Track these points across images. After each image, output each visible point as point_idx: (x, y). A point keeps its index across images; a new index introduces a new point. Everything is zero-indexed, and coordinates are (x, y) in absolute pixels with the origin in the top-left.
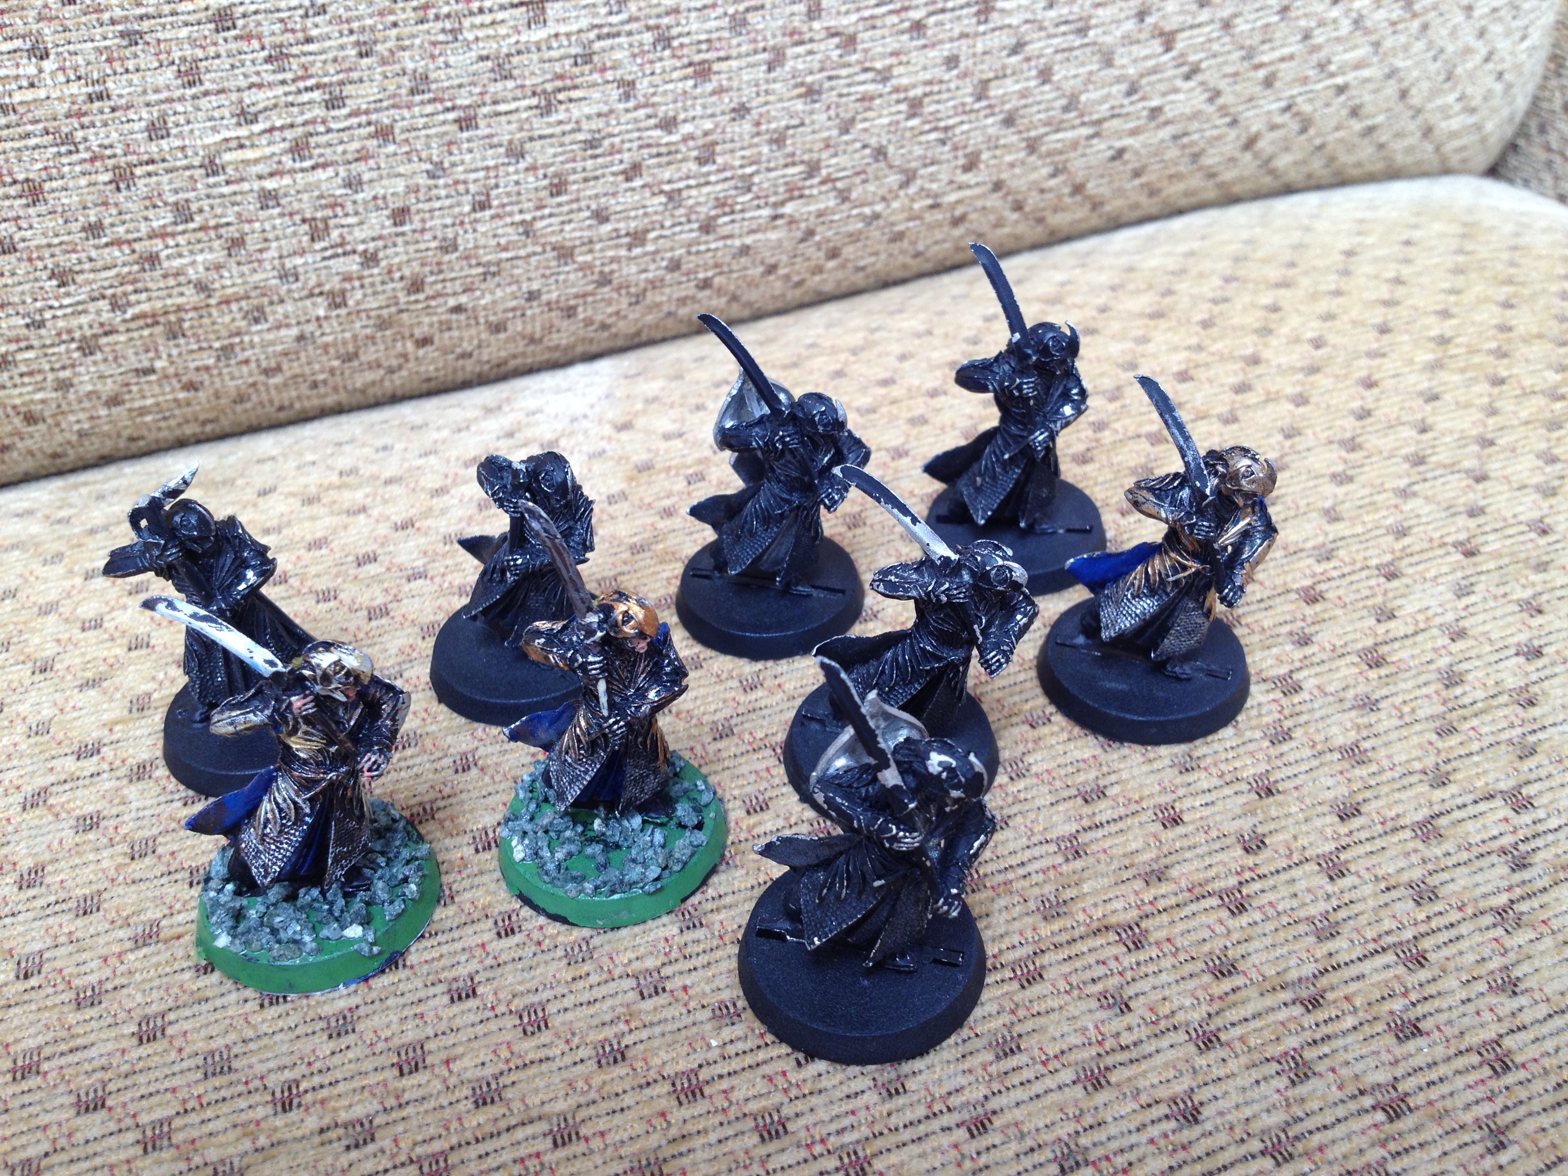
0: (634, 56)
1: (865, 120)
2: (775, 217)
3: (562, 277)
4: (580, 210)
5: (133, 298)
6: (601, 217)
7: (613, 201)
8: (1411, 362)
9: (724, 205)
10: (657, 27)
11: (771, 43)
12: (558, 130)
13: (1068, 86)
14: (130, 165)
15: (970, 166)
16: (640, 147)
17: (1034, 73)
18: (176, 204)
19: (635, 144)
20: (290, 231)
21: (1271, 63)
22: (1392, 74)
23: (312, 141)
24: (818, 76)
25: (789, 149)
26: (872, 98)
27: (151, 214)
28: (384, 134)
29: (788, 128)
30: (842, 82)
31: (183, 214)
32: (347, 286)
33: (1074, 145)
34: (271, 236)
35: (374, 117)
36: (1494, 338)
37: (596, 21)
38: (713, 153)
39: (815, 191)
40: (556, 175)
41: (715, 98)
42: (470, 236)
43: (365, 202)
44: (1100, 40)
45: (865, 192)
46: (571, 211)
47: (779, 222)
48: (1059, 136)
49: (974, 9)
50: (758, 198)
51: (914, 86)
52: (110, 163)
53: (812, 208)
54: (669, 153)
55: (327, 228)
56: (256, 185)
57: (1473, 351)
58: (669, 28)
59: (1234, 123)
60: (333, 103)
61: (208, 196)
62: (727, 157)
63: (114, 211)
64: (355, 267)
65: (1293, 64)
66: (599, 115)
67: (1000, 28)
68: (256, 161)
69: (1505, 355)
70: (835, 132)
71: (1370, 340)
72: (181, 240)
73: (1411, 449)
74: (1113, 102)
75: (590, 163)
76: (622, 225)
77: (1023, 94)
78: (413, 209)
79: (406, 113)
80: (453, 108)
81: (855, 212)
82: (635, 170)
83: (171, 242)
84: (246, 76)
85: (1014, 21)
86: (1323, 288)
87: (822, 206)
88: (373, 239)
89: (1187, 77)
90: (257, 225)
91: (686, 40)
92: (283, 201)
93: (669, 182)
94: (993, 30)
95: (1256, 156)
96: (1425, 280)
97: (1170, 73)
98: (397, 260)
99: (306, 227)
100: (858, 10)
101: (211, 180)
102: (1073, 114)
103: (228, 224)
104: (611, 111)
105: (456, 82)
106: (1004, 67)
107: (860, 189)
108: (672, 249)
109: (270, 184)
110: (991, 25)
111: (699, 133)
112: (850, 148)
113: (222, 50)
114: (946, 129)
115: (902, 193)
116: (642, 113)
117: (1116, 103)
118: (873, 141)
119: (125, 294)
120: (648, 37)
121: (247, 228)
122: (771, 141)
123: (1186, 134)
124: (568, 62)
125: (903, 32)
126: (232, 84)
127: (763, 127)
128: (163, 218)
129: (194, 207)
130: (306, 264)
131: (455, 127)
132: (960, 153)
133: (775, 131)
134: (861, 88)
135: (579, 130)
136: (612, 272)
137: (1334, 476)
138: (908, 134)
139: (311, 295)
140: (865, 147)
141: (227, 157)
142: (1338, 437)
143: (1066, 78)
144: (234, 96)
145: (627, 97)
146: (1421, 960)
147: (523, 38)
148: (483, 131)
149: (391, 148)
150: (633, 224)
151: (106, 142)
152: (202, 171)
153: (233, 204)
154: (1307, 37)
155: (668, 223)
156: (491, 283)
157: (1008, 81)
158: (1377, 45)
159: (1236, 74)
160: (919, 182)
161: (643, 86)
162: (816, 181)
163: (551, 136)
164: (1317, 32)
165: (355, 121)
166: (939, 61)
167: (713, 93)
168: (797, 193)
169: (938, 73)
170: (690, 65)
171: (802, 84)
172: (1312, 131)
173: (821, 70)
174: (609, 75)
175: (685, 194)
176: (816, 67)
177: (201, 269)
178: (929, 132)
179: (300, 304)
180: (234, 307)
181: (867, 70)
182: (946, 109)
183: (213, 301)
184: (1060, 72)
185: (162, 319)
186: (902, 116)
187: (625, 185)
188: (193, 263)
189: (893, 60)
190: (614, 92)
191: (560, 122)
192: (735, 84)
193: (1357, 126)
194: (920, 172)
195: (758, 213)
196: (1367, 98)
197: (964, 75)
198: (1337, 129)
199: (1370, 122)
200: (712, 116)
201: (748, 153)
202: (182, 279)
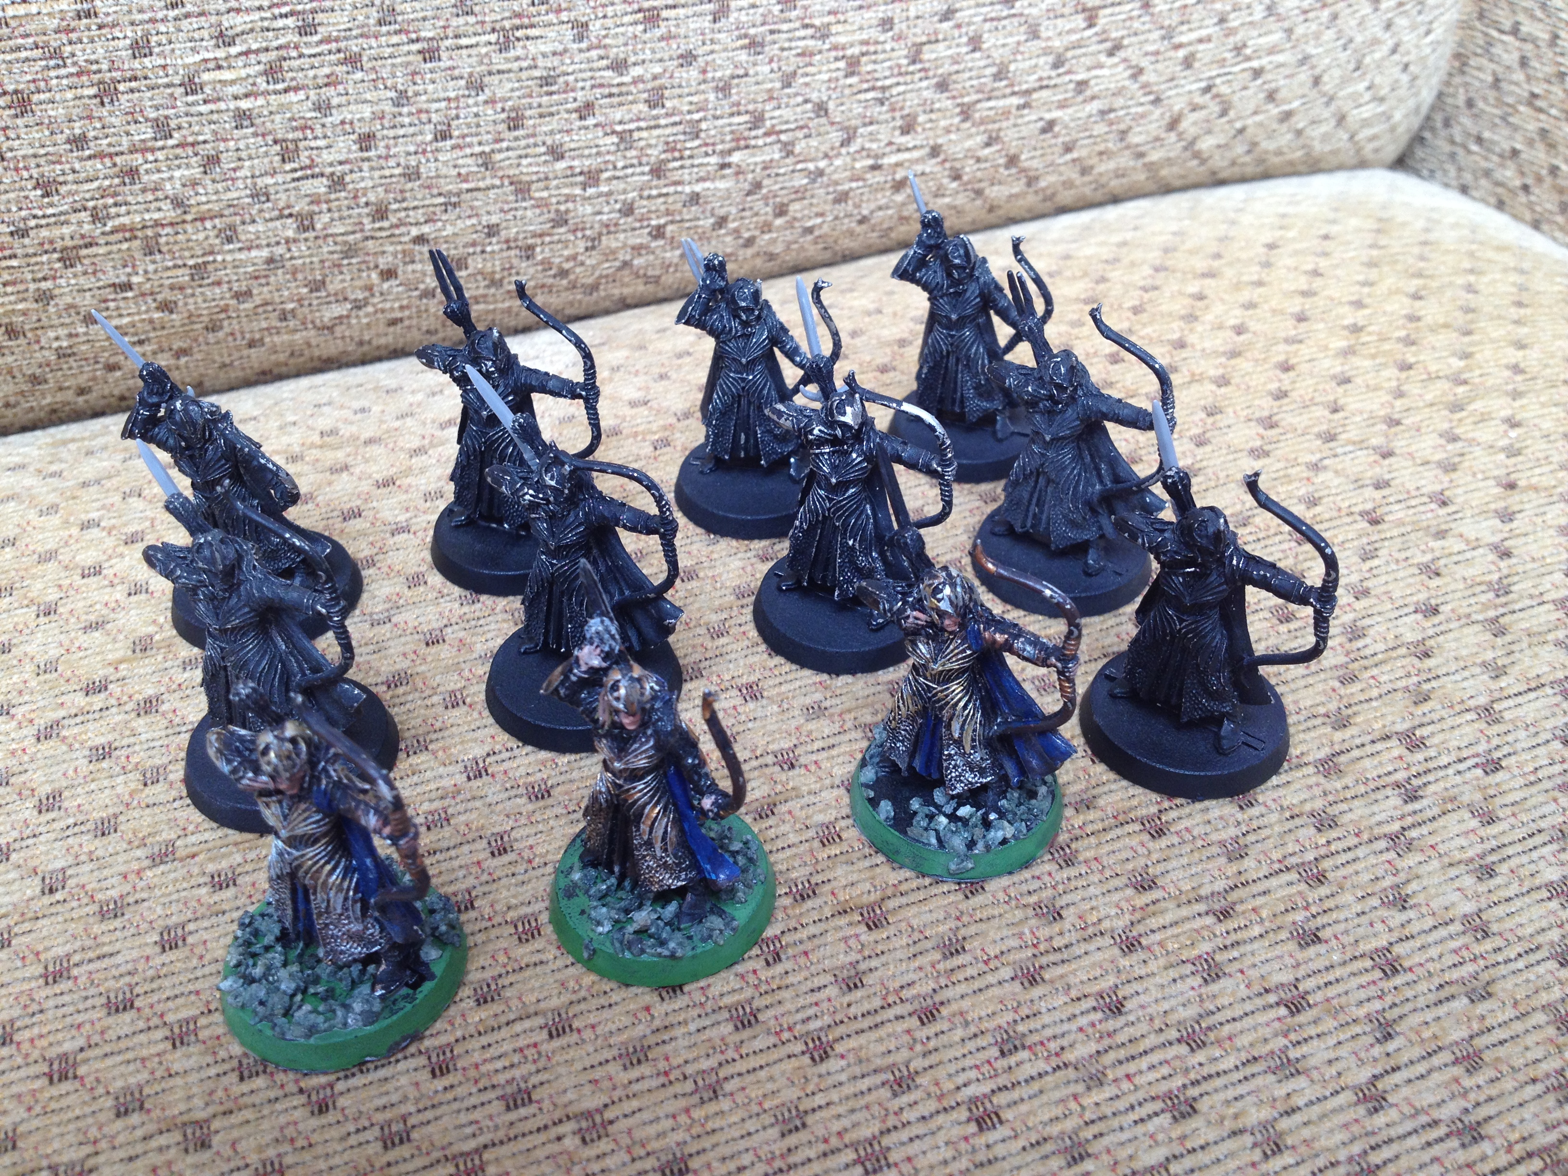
1: (806, 75)
2: (723, 166)
3: (519, 213)
4: (536, 145)
5: (113, 211)
6: (556, 153)
7: (567, 139)
8: (1326, 348)
9: (674, 150)
12: (516, 65)
13: (996, 54)
14: (115, 81)
15: (907, 130)
16: (593, 87)
17: (965, 39)
18: (156, 120)
19: (589, 84)
20: (262, 150)
21: (1190, 44)
22: (1304, 60)
23: (285, 65)
24: (761, 29)
25: (735, 98)
26: (812, 54)
27: (132, 129)
28: (353, 61)
29: (733, 77)
30: (784, 36)
31: (163, 129)
32: (316, 208)
33: (1006, 113)
34: (244, 155)
35: (342, 45)
36: (1404, 327)
38: (662, 97)
39: (760, 142)
40: (513, 109)
41: (663, 44)
42: (432, 165)
43: (334, 126)
44: (1028, 11)
45: (809, 147)
46: (528, 146)
47: (727, 171)
48: (992, 104)
50: (706, 145)
51: (852, 45)
52: (95, 78)
53: (758, 159)
54: (620, 94)
55: (297, 149)
56: (232, 105)
57: (1383, 339)
59: (1157, 101)
60: (306, 29)
61: (187, 114)
62: (676, 102)
63: (98, 125)
64: (323, 190)
65: (1211, 45)
66: (554, 54)
68: (233, 81)
69: (1413, 343)
70: (778, 85)
71: (1288, 328)
72: (160, 155)
73: (1324, 427)
74: (1041, 74)
75: (545, 100)
76: (576, 163)
77: (955, 60)
78: (379, 135)
79: (373, 42)
80: (418, 40)
81: (799, 167)
82: (588, 109)
83: (150, 157)
86: (1245, 278)
87: (767, 157)
88: (341, 163)
89: (1111, 53)
90: (232, 144)
92: (258, 121)
93: (621, 123)
95: (1180, 135)
96: (1339, 272)
97: (1094, 48)
98: (362, 185)
99: (278, 148)
101: (190, 99)
102: (1003, 83)
103: (205, 142)
104: (566, 50)
105: (420, 15)
106: (936, 33)
107: (803, 143)
108: (625, 192)
109: (245, 104)
111: (648, 76)
112: (792, 102)
114: (884, 89)
115: (844, 151)
116: (594, 53)
117: (1045, 74)
118: (814, 96)
119: (106, 207)
121: (222, 146)
122: (717, 89)
123: (1111, 110)
124: (526, 2)
127: (710, 75)
128: (144, 133)
129: (173, 124)
130: (277, 184)
131: (420, 57)
132: (898, 114)
133: (721, 78)
134: (801, 43)
135: (535, 67)
136: (567, 211)
137: (1252, 451)
138: (847, 91)
139: (281, 217)
140: (806, 101)
141: (206, 77)
142: (1257, 415)
143: (995, 46)
144: (214, 19)
145: (580, 37)
146: (1320, 879)
148: (445, 63)
149: (359, 75)
150: (587, 162)
151: (92, 58)
152: (182, 90)
153: (210, 123)
154: (1222, 20)
155: (620, 164)
156: (452, 215)
157: (941, 46)
158: (1289, 31)
159: (1157, 53)
160: (859, 140)
161: (595, 28)
162: (760, 132)
163: (509, 71)
164: (1232, 16)
165: (324, 47)
166: (875, 22)
167: (662, 39)
168: (742, 143)
169: (874, 33)
170: (640, 10)
171: (746, 36)
172: (1232, 114)
173: (763, 24)
174: (564, 16)
175: (636, 135)
176: (759, 20)
177: (178, 185)
178: (867, 90)
179: (271, 225)
180: (208, 224)
181: (806, 26)
182: (882, 70)
183: (189, 217)
184: (989, 40)
185: (139, 234)
186: (841, 74)
187: (578, 123)
188: (171, 178)
189: (831, 19)
190: (569, 34)
191: (518, 59)
192: (682, 31)
193: (1274, 111)
194: (861, 130)
195: (706, 160)
196: (1282, 82)
197: (899, 38)
198: (1255, 113)
199: (1286, 107)
200: (661, 60)
201: (695, 99)
202: (160, 194)
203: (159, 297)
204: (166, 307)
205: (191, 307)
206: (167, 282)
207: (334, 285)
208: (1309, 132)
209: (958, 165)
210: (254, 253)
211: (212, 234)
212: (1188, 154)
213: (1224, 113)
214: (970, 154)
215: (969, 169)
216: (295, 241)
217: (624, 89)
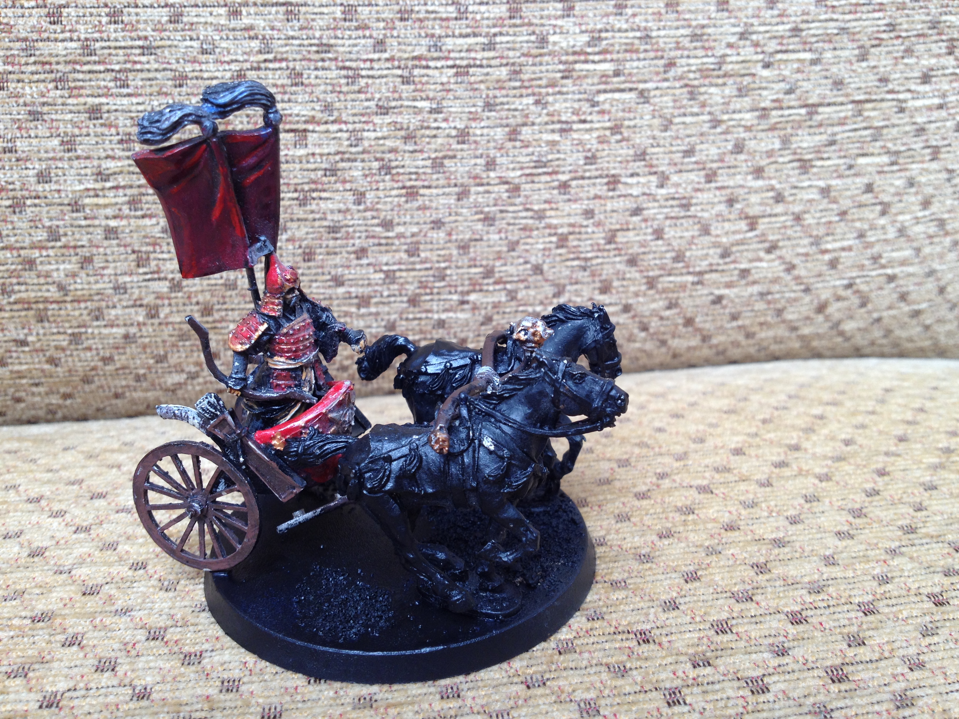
0: (366, 176)
1: (527, 244)
2: (463, 302)
4: (323, 274)
5: (16, 288)
6: (338, 281)
7: (347, 272)
9: (426, 287)
10: (382, 160)
11: (460, 181)
12: (311, 216)
13: (675, 243)
14: (24, 198)
15: (605, 290)
16: (367, 237)
17: (650, 230)
18: (50, 227)
19: (364, 235)
20: (122, 257)
21: (834, 251)
22: (931, 273)
23: (145, 200)
24: (494, 209)
25: (472, 255)
26: (531, 230)
27: (32, 232)
29: (471, 240)
30: (510, 215)
31: (54, 235)
32: (160, 302)
33: (683, 287)
34: (110, 258)
37: (342, 149)
38: (418, 249)
39: (491, 288)
40: (307, 247)
41: (420, 212)
44: (699, 214)
45: (528, 295)
46: (316, 274)
47: (466, 306)
48: (671, 279)
49: (605, 180)
50: (450, 286)
51: (562, 226)
52: (11, 194)
53: (490, 300)
54: (387, 244)
55: (148, 259)
56: (104, 223)
58: (390, 161)
59: (807, 290)
61: (72, 226)
62: (428, 254)
63: (10, 227)
64: (165, 290)
65: (851, 254)
66: (340, 211)
67: (625, 196)
68: (106, 206)
70: (505, 249)
72: (51, 252)
74: (710, 260)
75: (331, 243)
76: (353, 289)
77: (643, 244)
81: (521, 308)
82: (361, 253)
83: (44, 253)
84: (105, 150)
85: (635, 192)
87: (496, 299)
89: (769, 251)
90: (101, 250)
91: (401, 171)
92: (120, 236)
93: (387, 264)
94: (619, 196)
95: (827, 318)
97: (755, 246)
98: (194, 289)
99: (134, 256)
100: (522, 168)
101: (75, 215)
102: (681, 265)
103: (83, 246)
104: (348, 210)
106: (627, 223)
107: (524, 292)
108: (389, 314)
109: (113, 223)
110: (618, 193)
111: (408, 234)
112: (516, 261)
113: (91, 131)
114: (586, 259)
116: (369, 214)
117: (714, 261)
118: (533, 260)
119: (11, 284)
120: (376, 165)
121: (94, 251)
122: (459, 247)
123: (769, 293)
124: (320, 173)
125: (554, 188)
126: (94, 154)
127: (454, 237)
128: (41, 235)
129: (61, 231)
130: (132, 282)
132: (597, 279)
133: (462, 240)
134: (524, 221)
135: (325, 219)
138: (558, 259)
139: (134, 306)
140: (526, 262)
141: (87, 201)
143: (674, 237)
144: (96, 163)
145: (359, 203)
147: (291, 153)
150: (361, 290)
151: (10, 180)
152: (69, 208)
153: (88, 233)
155: (385, 294)
157: (631, 233)
159: (807, 255)
160: (568, 294)
161: (370, 196)
162: (491, 281)
163: (306, 220)
164: (870, 233)
166: (579, 211)
167: (419, 208)
168: (477, 288)
169: (579, 220)
170: (404, 187)
171: (482, 212)
172: (870, 306)
173: (495, 205)
174: (348, 186)
175: (398, 274)
176: (492, 202)
177: (62, 275)
178: (573, 259)
179: (127, 311)
180: (83, 305)
181: (527, 210)
182: (585, 246)
183: (68, 299)
184: (670, 233)
185: (34, 306)
186: (553, 246)
187: (355, 262)
188: (58, 269)
189: (547, 206)
190: (350, 197)
191: (312, 212)
192: (434, 205)
193: (906, 308)
194: (568, 288)
195: (450, 297)
196: (911, 288)
197: (598, 224)
198: (890, 308)
199: (916, 307)
200: (418, 223)
201: (442, 253)
202: (50, 280)
203: (48, 354)
204: (52, 361)
205: (70, 364)
206: (53, 344)
207: (173, 359)
208: (935, 327)
209: (645, 320)
210: (115, 330)
211: (85, 312)
212: (834, 332)
213: (863, 305)
214: (654, 313)
215: (654, 324)
216: (145, 324)
217: (390, 241)
